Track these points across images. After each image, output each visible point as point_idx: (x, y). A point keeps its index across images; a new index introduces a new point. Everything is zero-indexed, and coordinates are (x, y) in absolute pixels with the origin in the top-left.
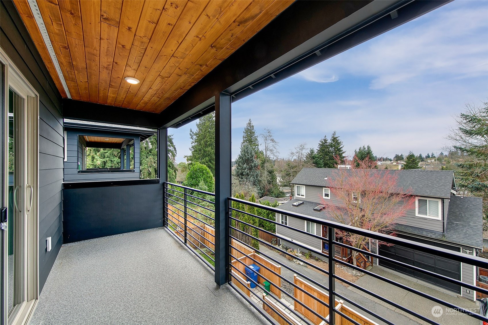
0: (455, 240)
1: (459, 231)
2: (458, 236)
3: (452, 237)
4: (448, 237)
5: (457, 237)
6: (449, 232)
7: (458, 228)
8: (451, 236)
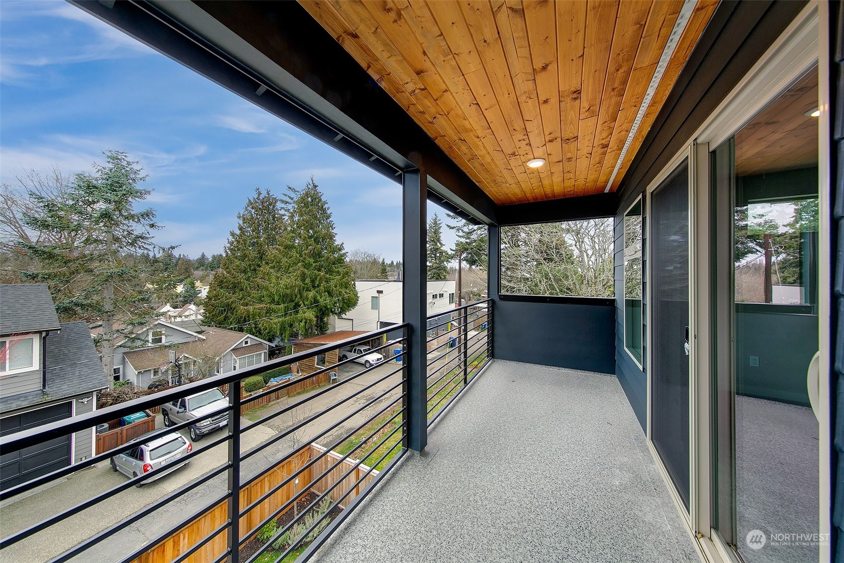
0: (67, 391)
1: (68, 377)
2: (70, 383)
3: (61, 390)
4: (53, 392)
5: (70, 386)
6: (52, 385)
7: (64, 373)
8: (58, 388)
